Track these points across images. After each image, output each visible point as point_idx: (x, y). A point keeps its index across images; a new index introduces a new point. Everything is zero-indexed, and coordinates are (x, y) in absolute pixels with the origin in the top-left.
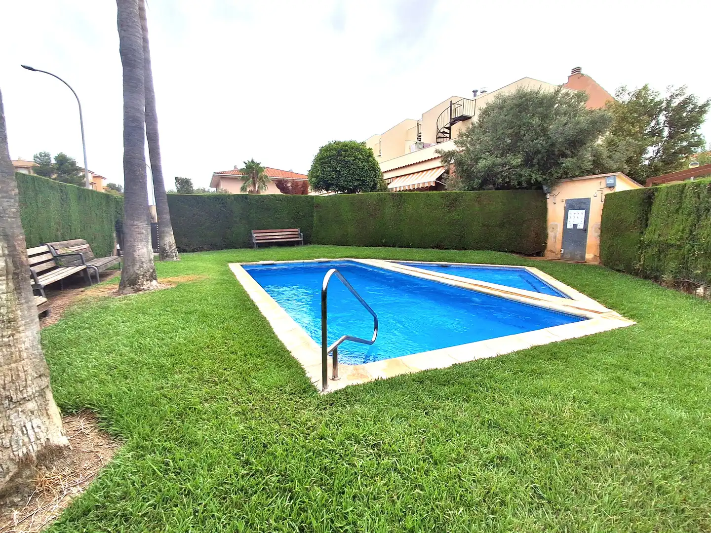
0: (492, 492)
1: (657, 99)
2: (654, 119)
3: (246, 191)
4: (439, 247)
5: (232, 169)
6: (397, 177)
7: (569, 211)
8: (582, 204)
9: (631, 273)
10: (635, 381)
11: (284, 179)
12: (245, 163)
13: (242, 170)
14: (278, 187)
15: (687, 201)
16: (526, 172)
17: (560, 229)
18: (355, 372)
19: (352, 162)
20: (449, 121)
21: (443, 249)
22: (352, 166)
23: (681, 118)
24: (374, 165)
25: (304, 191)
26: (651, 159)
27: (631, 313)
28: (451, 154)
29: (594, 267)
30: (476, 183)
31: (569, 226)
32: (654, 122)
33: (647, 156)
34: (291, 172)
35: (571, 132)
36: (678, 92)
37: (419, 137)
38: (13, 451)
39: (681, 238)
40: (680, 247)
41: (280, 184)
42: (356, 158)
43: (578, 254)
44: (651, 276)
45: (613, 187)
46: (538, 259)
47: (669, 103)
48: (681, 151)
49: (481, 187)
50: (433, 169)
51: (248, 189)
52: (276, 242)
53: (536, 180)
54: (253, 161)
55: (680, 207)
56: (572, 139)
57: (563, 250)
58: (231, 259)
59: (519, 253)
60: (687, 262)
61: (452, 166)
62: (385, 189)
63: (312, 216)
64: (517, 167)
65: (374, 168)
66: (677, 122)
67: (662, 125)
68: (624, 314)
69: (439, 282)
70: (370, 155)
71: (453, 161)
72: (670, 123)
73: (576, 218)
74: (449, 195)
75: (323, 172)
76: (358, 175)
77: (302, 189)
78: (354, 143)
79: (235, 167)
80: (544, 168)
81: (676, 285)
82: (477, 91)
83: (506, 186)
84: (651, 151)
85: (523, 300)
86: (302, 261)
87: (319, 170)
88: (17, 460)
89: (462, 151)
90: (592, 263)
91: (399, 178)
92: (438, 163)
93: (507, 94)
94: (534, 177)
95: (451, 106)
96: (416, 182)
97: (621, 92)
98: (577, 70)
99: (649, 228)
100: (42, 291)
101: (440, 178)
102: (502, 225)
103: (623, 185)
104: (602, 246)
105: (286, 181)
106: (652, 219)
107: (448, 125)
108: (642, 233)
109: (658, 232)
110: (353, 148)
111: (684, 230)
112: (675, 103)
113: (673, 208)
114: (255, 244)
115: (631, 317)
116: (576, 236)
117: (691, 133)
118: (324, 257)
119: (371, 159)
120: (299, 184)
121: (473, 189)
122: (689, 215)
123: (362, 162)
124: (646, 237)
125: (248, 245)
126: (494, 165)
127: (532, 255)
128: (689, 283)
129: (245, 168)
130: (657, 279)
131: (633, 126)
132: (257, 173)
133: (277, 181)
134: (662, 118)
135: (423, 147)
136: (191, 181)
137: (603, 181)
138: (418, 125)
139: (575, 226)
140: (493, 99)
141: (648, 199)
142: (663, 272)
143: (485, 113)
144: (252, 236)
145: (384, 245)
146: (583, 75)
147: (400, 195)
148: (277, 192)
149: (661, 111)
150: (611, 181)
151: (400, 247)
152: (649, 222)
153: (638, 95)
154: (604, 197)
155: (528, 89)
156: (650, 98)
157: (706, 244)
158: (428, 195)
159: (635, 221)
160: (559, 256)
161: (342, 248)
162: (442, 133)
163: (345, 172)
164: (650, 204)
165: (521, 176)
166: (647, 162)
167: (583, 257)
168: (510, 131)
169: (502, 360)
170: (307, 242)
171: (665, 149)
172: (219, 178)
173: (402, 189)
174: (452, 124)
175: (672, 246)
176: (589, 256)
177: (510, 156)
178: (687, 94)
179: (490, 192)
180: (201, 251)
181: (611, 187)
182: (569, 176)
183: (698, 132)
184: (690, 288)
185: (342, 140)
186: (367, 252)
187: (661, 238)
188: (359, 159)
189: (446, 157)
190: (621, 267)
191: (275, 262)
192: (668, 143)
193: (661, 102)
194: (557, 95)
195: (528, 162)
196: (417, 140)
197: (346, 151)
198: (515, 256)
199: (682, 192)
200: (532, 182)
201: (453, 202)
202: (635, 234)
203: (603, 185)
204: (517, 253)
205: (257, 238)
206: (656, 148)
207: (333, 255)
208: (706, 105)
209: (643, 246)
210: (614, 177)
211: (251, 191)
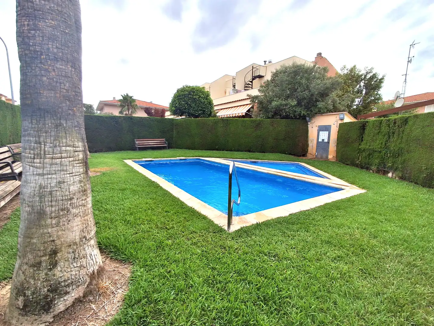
0: (343, 273)
1: (360, 74)
2: (359, 84)
3: (123, 114)
4: (249, 151)
5: (112, 99)
6: (222, 109)
7: (320, 132)
8: (327, 128)
9: (354, 166)
10: (381, 218)
11: (149, 108)
12: (122, 96)
13: (120, 101)
14: (146, 112)
15: (383, 128)
16: (298, 110)
17: (315, 142)
18: (240, 220)
19: (197, 99)
20: (251, 78)
21: (252, 152)
22: (198, 102)
23: (371, 85)
24: (210, 101)
25: (162, 115)
26: (357, 105)
27: (363, 186)
28: (256, 97)
29: (333, 162)
30: (270, 115)
31: (320, 140)
32: (358, 86)
33: (356, 104)
34: (151, 103)
35: (322, 89)
36: (369, 71)
37: (234, 86)
38: (88, 270)
39: (381, 148)
40: (380, 152)
41: (147, 110)
42: (200, 97)
43: (324, 156)
44: (365, 167)
45: (343, 120)
46: (304, 158)
47: (365, 76)
48: (370, 102)
49: (273, 117)
50: (244, 105)
51: (124, 113)
52: (151, 147)
53: (304, 114)
54: (127, 95)
55: (380, 132)
56: (322, 92)
57: (316, 153)
58: (125, 157)
59: (294, 155)
60: (384, 159)
61: (256, 104)
62: (215, 116)
63: (173, 131)
64: (294, 106)
65: (210, 103)
66: (369, 86)
67: (362, 88)
68: (359, 186)
69: (257, 171)
70: (208, 95)
71: (257, 101)
72: (366, 86)
73: (324, 136)
74: (255, 121)
75: (180, 104)
76: (201, 107)
77: (161, 114)
78: (199, 87)
79: (114, 98)
80: (307, 108)
81: (378, 171)
82: (266, 61)
83: (287, 117)
84: (357, 101)
85: (306, 180)
86: (170, 159)
87: (177, 103)
88: (90, 275)
89: (261, 96)
90: (331, 160)
91: (223, 110)
92: (248, 102)
93: (287, 65)
94: (303, 112)
95: (253, 69)
96: (234, 113)
97: (344, 68)
98: (319, 54)
99: (364, 142)
100: (17, 177)
101: (249, 111)
102: (284, 139)
103: (348, 119)
104: (338, 151)
105: (151, 109)
106: (366, 137)
107: (251, 80)
108: (360, 144)
109: (368, 144)
110: (198, 91)
111: (382, 143)
112: (368, 76)
113: (376, 132)
114: (137, 148)
115: (363, 188)
116: (323, 146)
117: (376, 92)
118: (182, 156)
119: (208, 97)
120: (159, 111)
121: (269, 118)
122: (384, 135)
123: (203, 99)
124: (362, 146)
125: (133, 148)
126: (281, 105)
127: (300, 156)
128: (384, 171)
129: (122, 99)
130: (368, 169)
131: (349, 87)
132: (131, 103)
133: (145, 108)
134: (362, 84)
135: (237, 92)
136: (93, 106)
137: (338, 116)
138: (234, 79)
139: (323, 140)
140: (280, 67)
141: (363, 127)
142: (371, 165)
143: (275, 75)
144: (135, 143)
145: (217, 150)
146: (322, 57)
147: (227, 120)
148: (145, 115)
149: (362, 80)
150: (342, 116)
151: (227, 151)
152: (363, 139)
153: (352, 70)
154: (338, 125)
155: (299, 63)
156: (357, 72)
157: (393, 151)
158: (243, 121)
159: (356, 138)
160: (315, 157)
161: (193, 151)
162: (247, 84)
163: (193, 105)
164: (364, 129)
165: (295, 111)
166: (355, 107)
167: (327, 157)
168: (290, 86)
169: (314, 210)
170: (170, 147)
171: (364, 100)
172: (103, 105)
173: (226, 116)
174: (253, 79)
175: (376, 151)
176: (330, 157)
177: (290, 101)
178: (374, 72)
179: (278, 120)
180: (101, 152)
181: (342, 119)
182: (321, 112)
183: (379, 92)
184: (385, 173)
185: (191, 85)
186: (207, 153)
187: (370, 148)
188: (202, 98)
189: (253, 99)
190: (349, 163)
191: (153, 159)
192: (365, 97)
193: (362, 75)
194: (314, 68)
195: (299, 104)
196: (233, 88)
197: (194, 92)
198: (292, 156)
199: (381, 123)
200: (302, 115)
201: (258, 125)
202: (356, 145)
203: (338, 118)
204: (292, 155)
205: (139, 144)
206: (359, 100)
207: (188, 155)
208: (383, 79)
209: (360, 151)
210: (344, 115)
211: (126, 114)
